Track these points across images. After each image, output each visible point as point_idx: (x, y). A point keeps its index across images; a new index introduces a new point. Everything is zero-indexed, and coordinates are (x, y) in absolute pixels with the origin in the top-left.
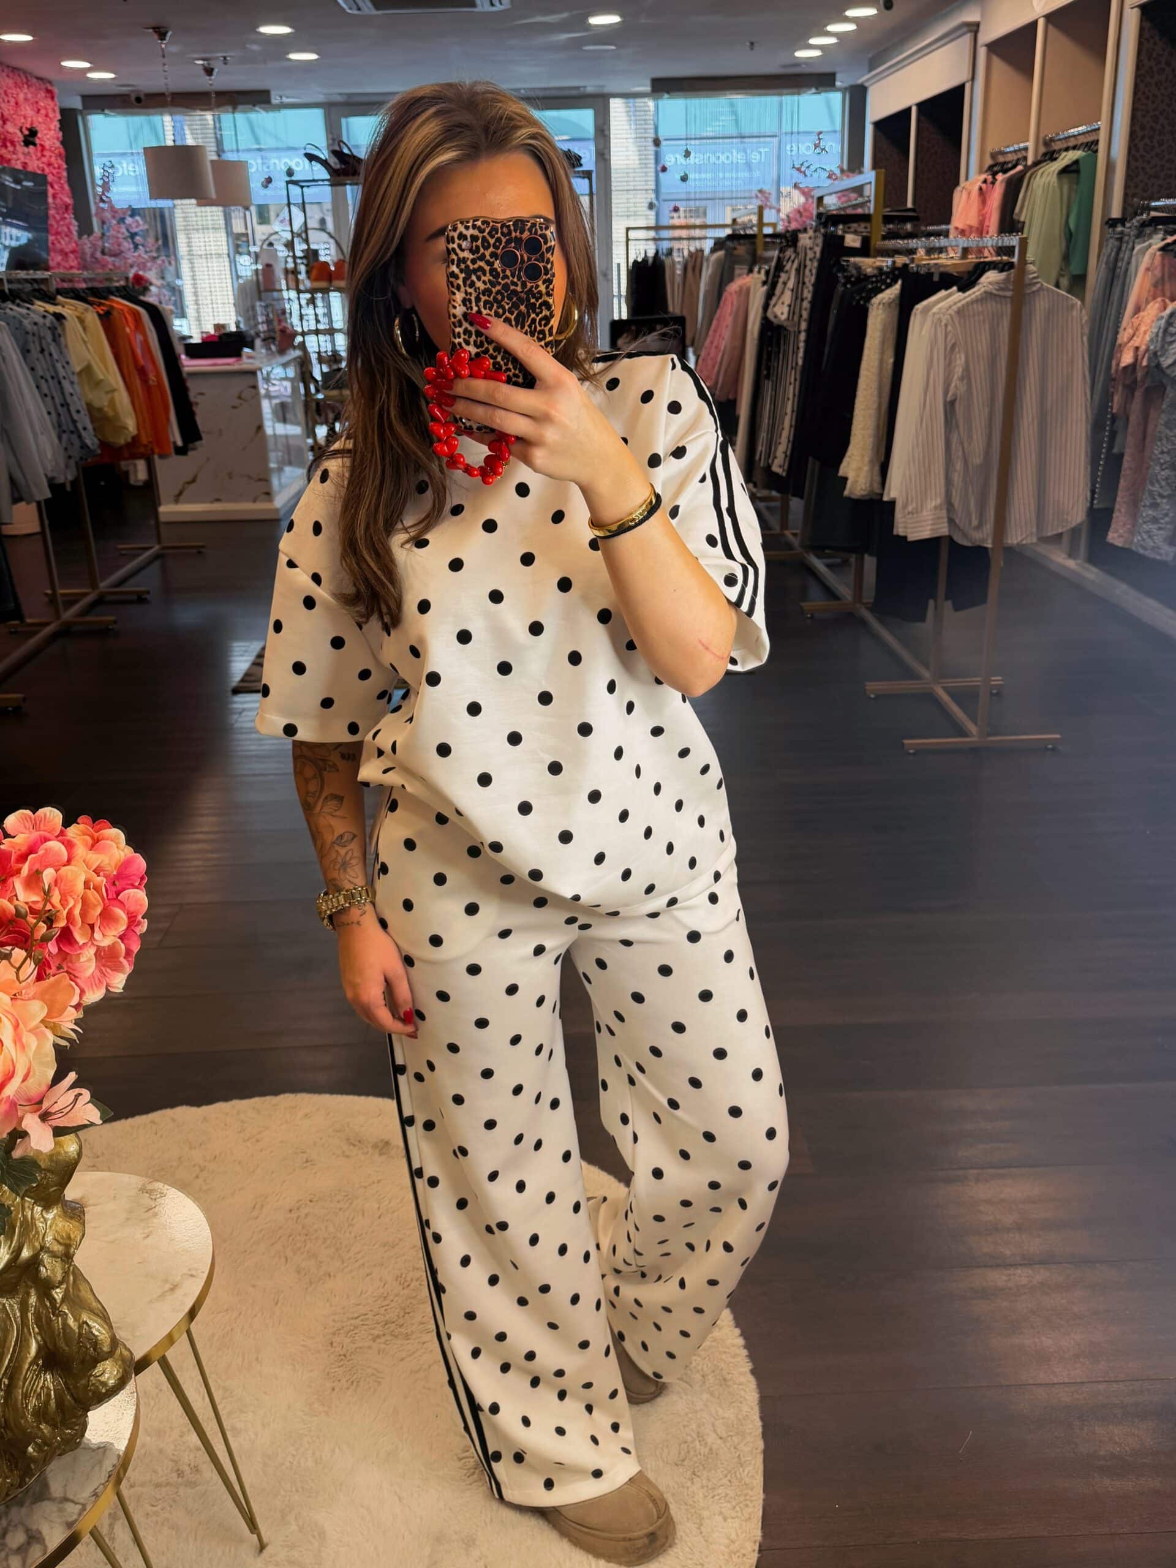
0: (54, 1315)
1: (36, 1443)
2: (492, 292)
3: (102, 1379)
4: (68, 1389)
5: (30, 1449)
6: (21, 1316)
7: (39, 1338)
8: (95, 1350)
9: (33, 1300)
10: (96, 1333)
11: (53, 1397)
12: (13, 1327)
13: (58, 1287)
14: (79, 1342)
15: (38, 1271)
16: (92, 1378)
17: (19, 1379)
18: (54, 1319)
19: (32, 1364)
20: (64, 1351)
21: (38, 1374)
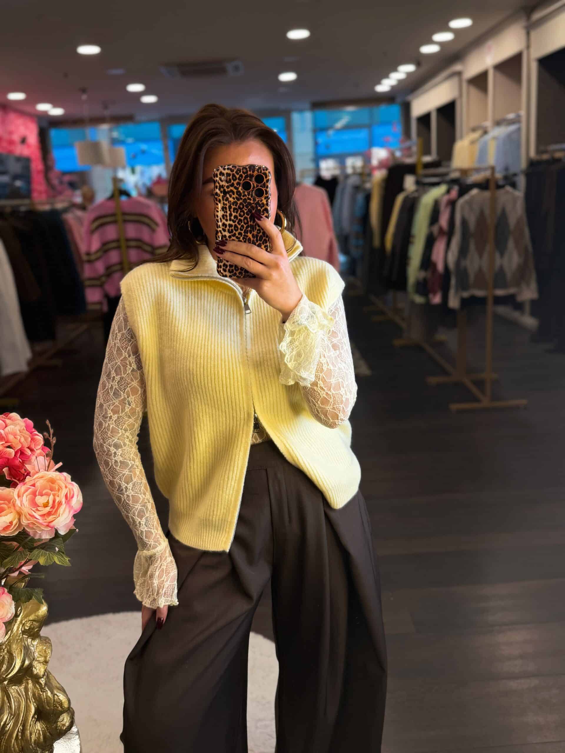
0: (41, 691)
2: (237, 203)
3: (63, 723)
4: (48, 730)
6: (26, 695)
7: (35, 704)
8: (61, 707)
9: (30, 685)
10: (61, 700)
11: (42, 734)
12: (22, 699)
13: (42, 678)
14: (54, 704)
15: (32, 672)
16: (58, 723)
17: (28, 726)
18: (42, 693)
19: (33, 718)
20: (47, 709)
21: (35, 723)
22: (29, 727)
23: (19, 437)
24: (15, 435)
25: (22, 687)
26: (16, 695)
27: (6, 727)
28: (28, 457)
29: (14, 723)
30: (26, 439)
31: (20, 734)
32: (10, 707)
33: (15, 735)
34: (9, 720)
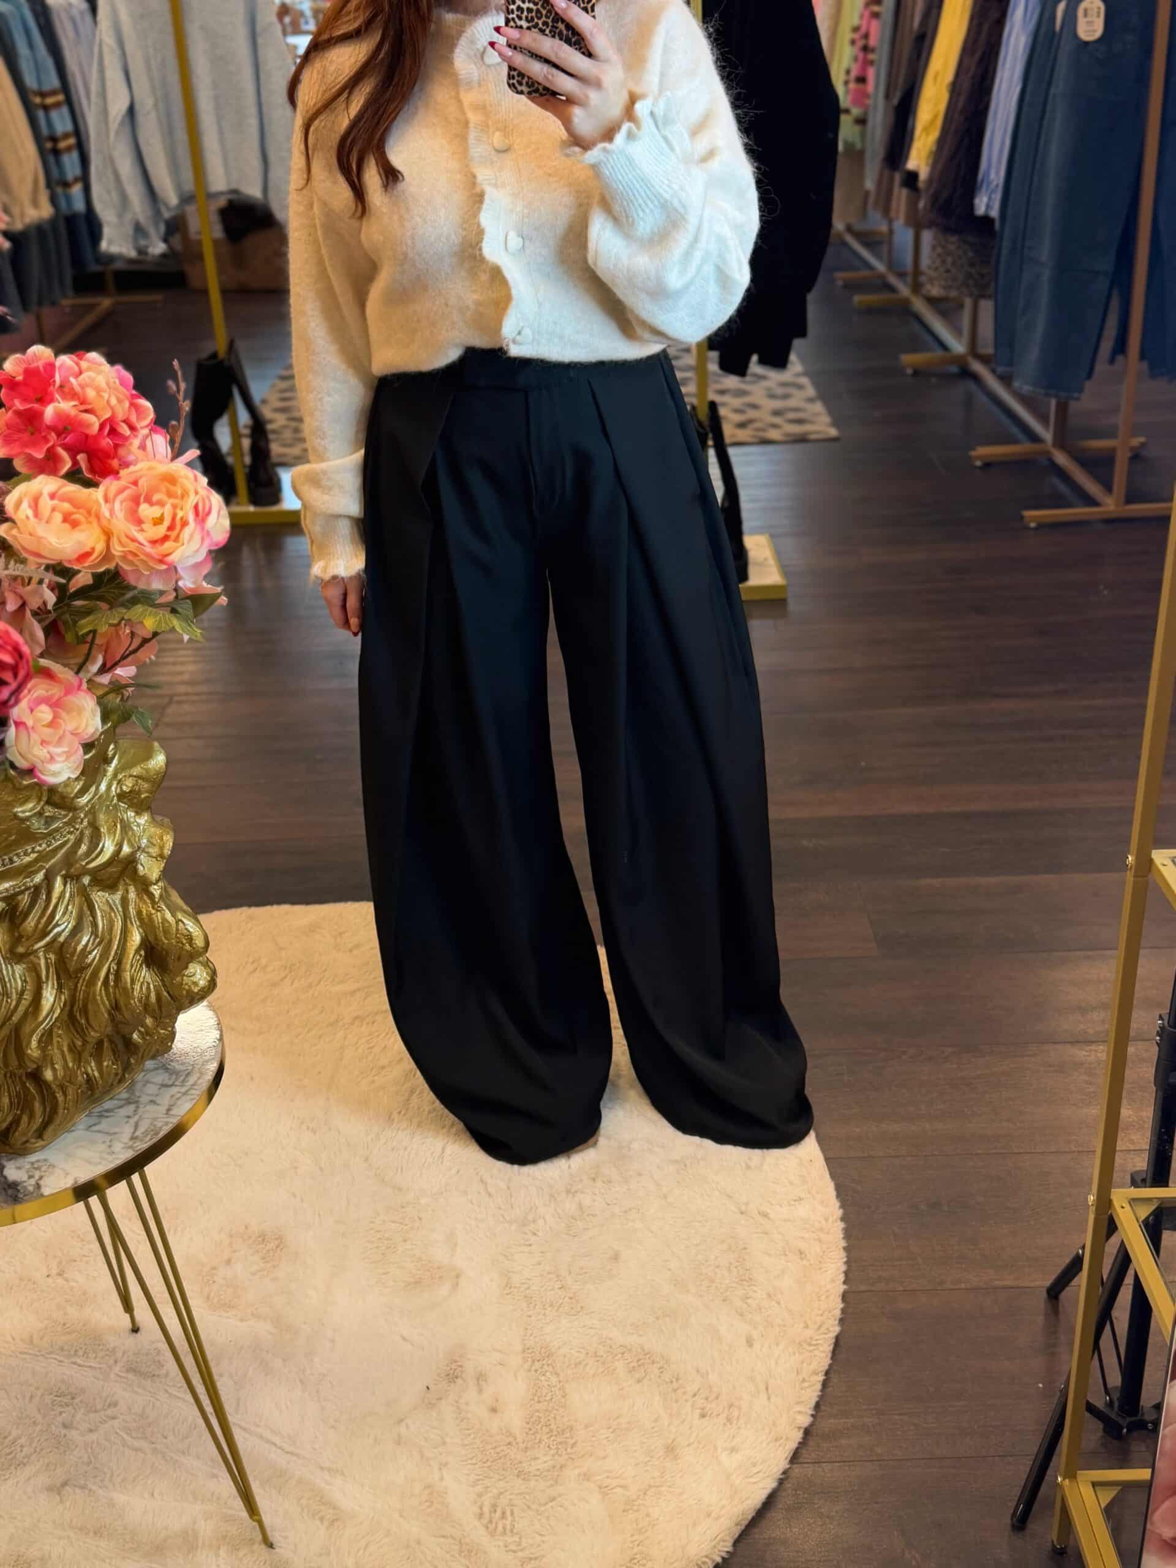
0: (153, 908)
1: (139, 1031)
3: (194, 979)
4: (164, 986)
5: (135, 1036)
6: (123, 911)
7: (141, 930)
8: (191, 945)
9: (132, 895)
10: (191, 930)
11: (152, 990)
12: (116, 916)
13: (155, 884)
14: (176, 937)
15: (136, 870)
16: (185, 978)
17: (127, 963)
18: (153, 911)
19: (137, 951)
20: (164, 943)
21: (141, 965)
22: (128, 967)
23: (106, 396)
24: (99, 390)
25: (117, 897)
26: (106, 908)
27: (87, 957)
28: (126, 439)
29: (101, 956)
30: (119, 401)
31: (111, 977)
32: (95, 924)
33: (103, 974)
34: (93, 944)
